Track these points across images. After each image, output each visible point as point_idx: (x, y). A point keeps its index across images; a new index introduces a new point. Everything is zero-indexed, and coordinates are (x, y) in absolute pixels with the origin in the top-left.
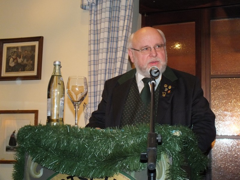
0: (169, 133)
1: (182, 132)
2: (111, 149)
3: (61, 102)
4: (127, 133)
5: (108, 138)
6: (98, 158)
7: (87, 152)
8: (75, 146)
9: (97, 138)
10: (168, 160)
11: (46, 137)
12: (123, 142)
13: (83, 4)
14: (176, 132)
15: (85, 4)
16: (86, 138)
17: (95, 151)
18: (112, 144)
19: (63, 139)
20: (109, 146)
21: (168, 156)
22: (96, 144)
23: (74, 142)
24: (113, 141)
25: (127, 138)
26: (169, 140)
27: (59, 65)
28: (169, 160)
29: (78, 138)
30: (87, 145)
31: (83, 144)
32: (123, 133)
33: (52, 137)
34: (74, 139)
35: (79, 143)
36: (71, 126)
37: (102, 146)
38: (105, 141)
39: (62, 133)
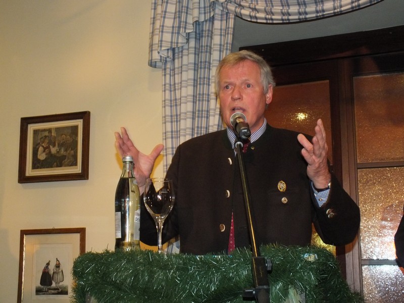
0: (300, 258)
1: (318, 255)
2: (215, 284)
3: (135, 217)
4: (238, 259)
5: (209, 268)
6: (196, 298)
7: (179, 289)
8: (161, 281)
9: (194, 268)
10: (299, 298)
11: (117, 269)
12: (232, 273)
13: (152, 60)
14: (309, 256)
15: (156, 59)
16: (178, 269)
17: (191, 287)
18: (216, 278)
19: (142, 271)
20: (211, 280)
21: (299, 292)
22: (192, 277)
23: (160, 275)
24: (217, 272)
25: (238, 268)
26: (301, 268)
27: (131, 162)
28: (301, 297)
29: (165, 269)
30: (178, 280)
31: (173, 278)
32: (231, 260)
33: (126, 269)
34: (158, 271)
35: (167, 277)
36: (154, 252)
37: (201, 281)
38: (206, 273)
39: (141, 263)
